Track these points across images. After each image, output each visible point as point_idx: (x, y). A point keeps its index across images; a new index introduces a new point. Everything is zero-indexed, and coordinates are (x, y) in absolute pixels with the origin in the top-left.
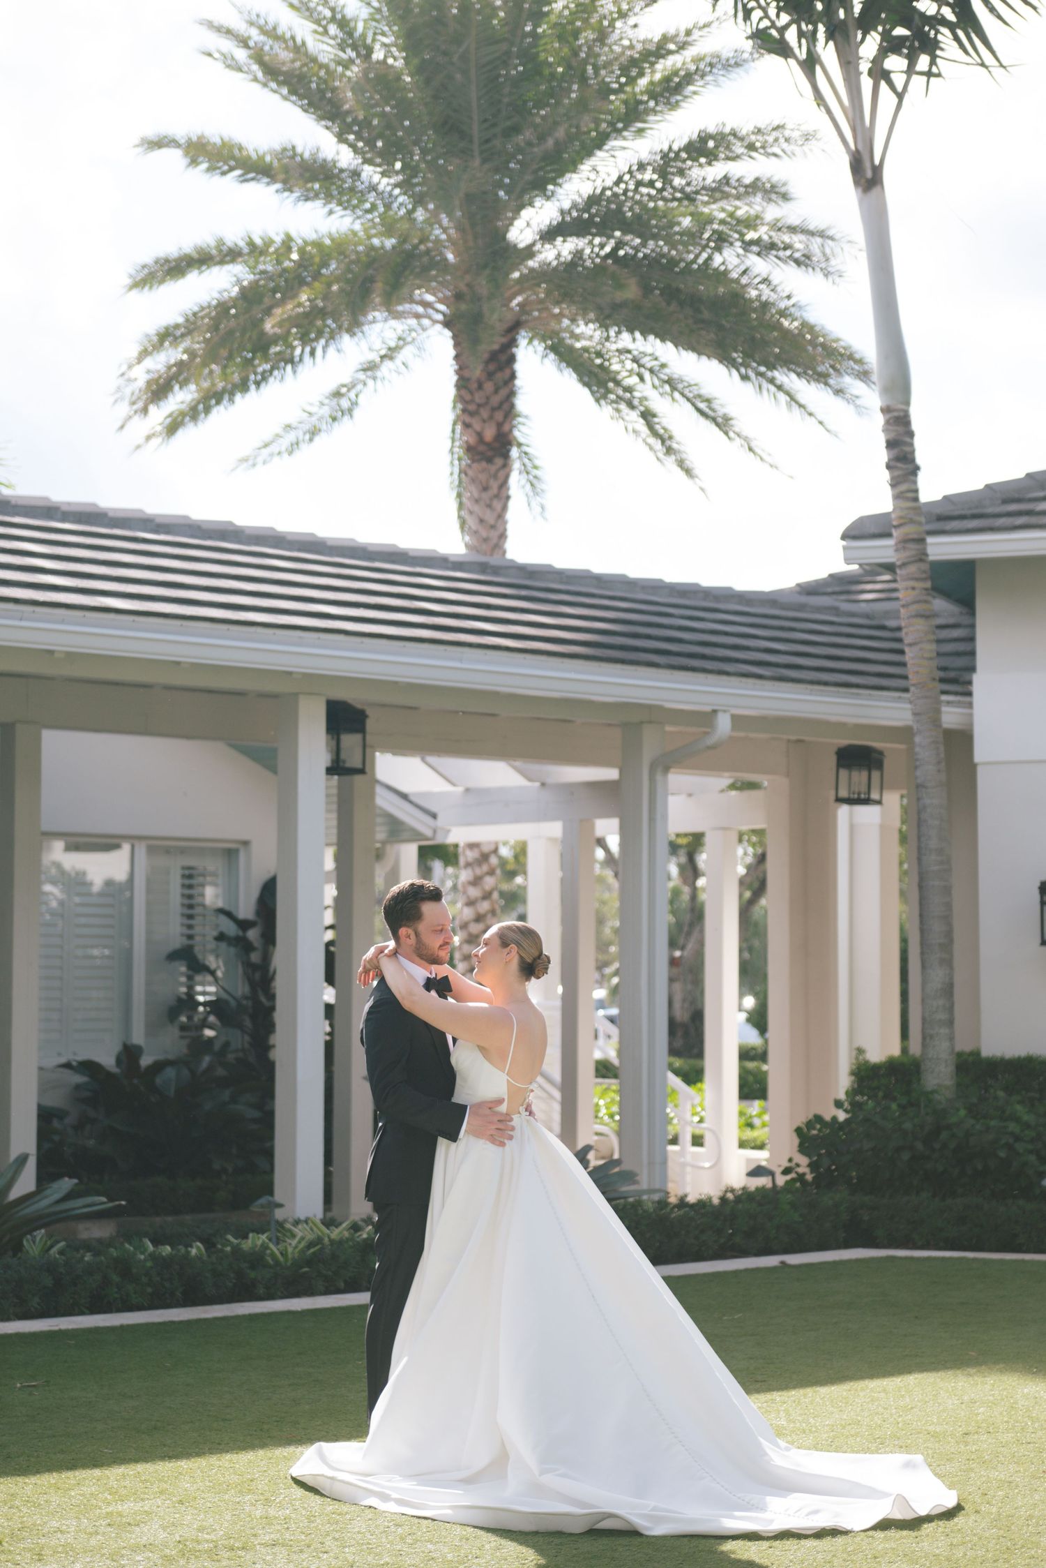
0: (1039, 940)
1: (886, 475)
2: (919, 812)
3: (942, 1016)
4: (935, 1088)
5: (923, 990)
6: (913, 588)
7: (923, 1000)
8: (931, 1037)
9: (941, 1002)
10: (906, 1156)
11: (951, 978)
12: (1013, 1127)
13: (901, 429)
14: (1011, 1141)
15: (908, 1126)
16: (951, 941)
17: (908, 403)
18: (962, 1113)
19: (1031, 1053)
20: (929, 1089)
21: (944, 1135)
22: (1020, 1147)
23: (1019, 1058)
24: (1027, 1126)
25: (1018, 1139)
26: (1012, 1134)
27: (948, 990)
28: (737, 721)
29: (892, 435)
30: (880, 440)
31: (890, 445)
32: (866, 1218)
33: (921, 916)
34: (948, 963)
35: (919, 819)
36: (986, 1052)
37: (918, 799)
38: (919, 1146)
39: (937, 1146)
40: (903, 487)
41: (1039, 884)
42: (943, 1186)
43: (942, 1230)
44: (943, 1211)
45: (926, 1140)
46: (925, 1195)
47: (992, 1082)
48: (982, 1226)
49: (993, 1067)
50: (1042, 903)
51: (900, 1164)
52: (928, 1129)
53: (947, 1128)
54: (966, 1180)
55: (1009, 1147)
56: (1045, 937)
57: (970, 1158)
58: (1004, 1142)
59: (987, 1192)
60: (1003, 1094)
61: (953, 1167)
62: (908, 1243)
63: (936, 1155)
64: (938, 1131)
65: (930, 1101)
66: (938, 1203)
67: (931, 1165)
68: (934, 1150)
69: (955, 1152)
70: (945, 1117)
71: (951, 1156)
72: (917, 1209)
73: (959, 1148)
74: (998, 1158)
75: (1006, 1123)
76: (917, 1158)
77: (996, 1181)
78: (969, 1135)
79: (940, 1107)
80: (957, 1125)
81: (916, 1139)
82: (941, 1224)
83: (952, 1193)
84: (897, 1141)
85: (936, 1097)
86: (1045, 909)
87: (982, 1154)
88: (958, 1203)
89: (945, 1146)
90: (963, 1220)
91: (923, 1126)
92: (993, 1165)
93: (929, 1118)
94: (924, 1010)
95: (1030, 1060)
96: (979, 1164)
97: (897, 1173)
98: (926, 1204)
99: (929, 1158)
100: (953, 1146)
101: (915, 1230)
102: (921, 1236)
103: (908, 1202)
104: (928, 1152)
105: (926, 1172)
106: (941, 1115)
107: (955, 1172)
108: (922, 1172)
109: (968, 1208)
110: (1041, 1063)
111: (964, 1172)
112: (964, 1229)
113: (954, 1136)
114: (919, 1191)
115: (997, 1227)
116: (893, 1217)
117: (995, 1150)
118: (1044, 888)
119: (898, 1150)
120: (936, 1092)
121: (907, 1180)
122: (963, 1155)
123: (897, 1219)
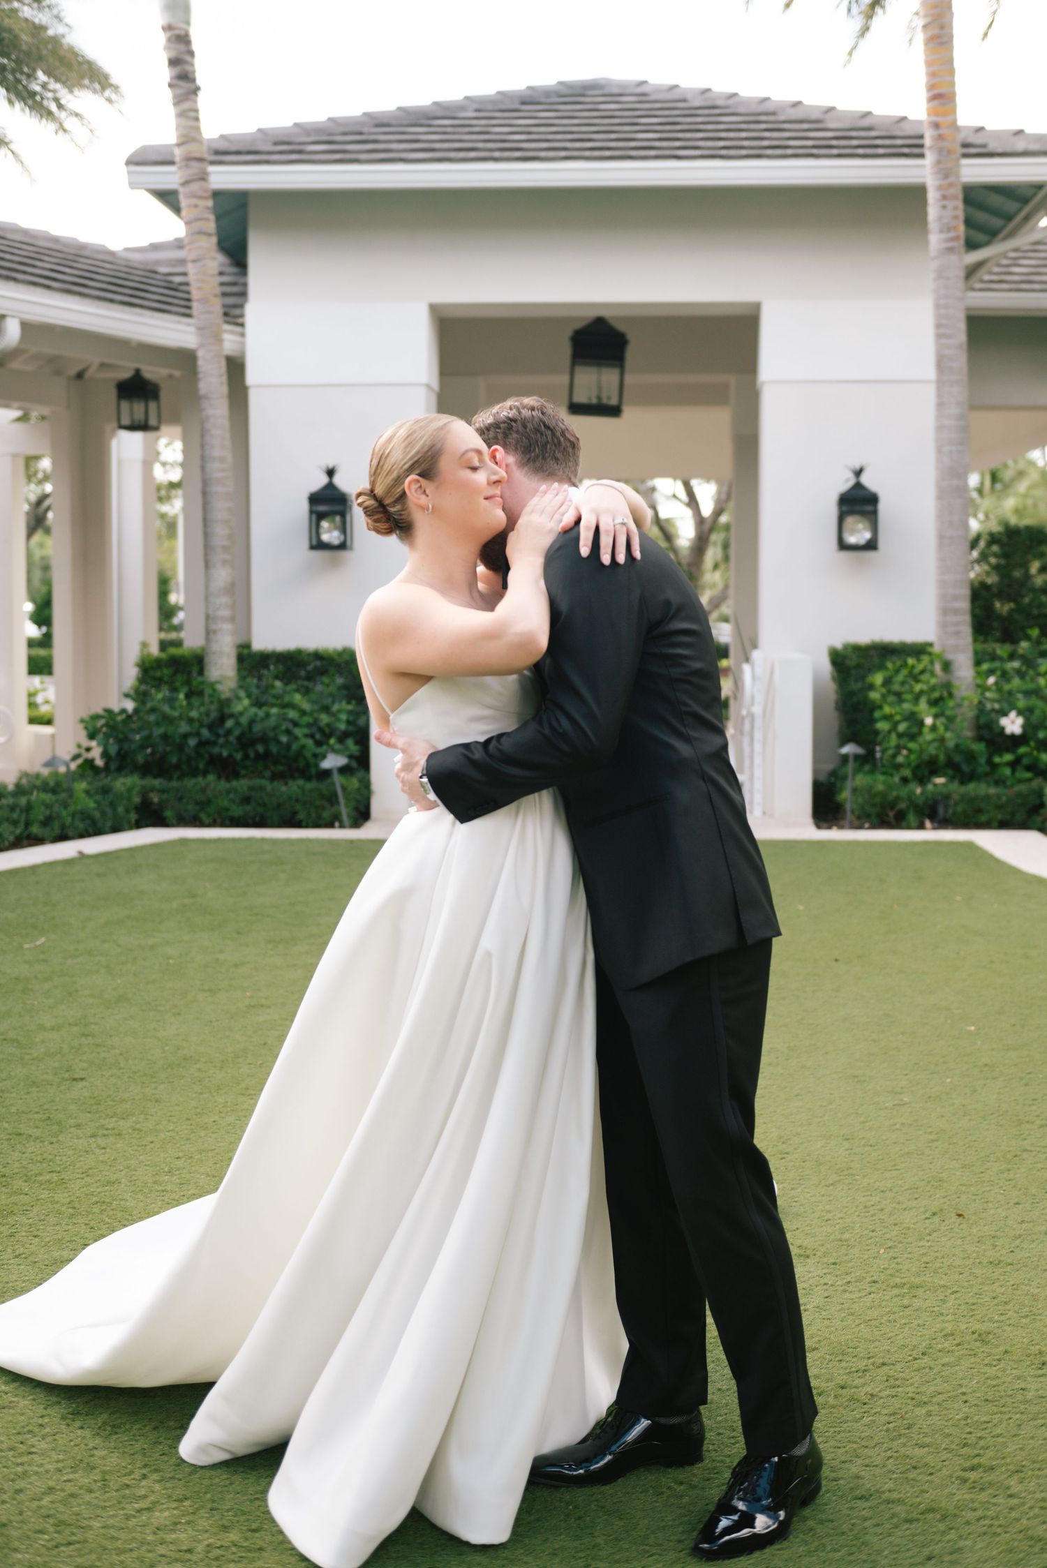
0: (306, 544)
1: (168, 94)
2: (202, 422)
3: (225, 613)
4: (218, 679)
5: (207, 589)
6: (196, 206)
7: (207, 599)
8: (215, 632)
9: (223, 601)
10: (192, 742)
11: (233, 577)
12: (292, 714)
13: (182, 47)
14: (290, 726)
15: (194, 714)
16: (233, 543)
17: (188, 23)
18: (246, 702)
19: (299, 647)
20: (214, 680)
21: (229, 723)
22: (298, 732)
23: (288, 652)
24: (303, 713)
25: (296, 724)
26: (290, 720)
27: (230, 590)
28: (26, 326)
29: (173, 54)
30: (163, 58)
31: (173, 62)
32: (156, 800)
33: (205, 520)
34: (230, 564)
35: (202, 428)
36: (257, 646)
37: (202, 410)
38: (205, 733)
39: (222, 732)
40: (186, 105)
41: (308, 496)
42: (227, 769)
43: (227, 809)
44: (228, 792)
45: (211, 727)
46: (211, 777)
47: (265, 672)
48: (265, 805)
49: (265, 659)
50: (311, 512)
51: (187, 749)
52: (214, 715)
53: (232, 716)
54: (248, 763)
55: (288, 732)
56: (314, 542)
57: (253, 743)
58: (284, 727)
59: (268, 774)
60: (278, 684)
61: (237, 751)
62: (196, 822)
63: (221, 740)
64: (222, 718)
65: (214, 690)
66: (223, 785)
67: (216, 750)
68: (218, 736)
69: (239, 738)
70: (229, 706)
71: (235, 742)
72: (203, 790)
73: (243, 734)
74: (279, 742)
75: (285, 711)
76: (202, 744)
77: (276, 763)
78: (252, 722)
79: (223, 697)
80: (241, 714)
81: (202, 725)
82: (225, 803)
83: (236, 775)
84: (184, 728)
85: (218, 687)
86: (314, 517)
87: (264, 739)
88: (242, 784)
89: (229, 732)
90: (247, 800)
91: (207, 714)
92: (274, 749)
93: (213, 707)
94: (207, 607)
95: (299, 652)
96: (261, 749)
97: (184, 758)
98: (212, 785)
99: (214, 744)
100: (237, 732)
101: (202, 809)
102: (209, 815)
103: (195, 784)
104: (213, 738)
105: (211, 756)
106: (224, 704)
107: (239, 756)
108: (206, 756)
109: (251, 788)
110: (309, 655)
111: (246, 756)
112: (248, 808)
113: (238, 724)
114: (205, 773)
115: (279, 806)
116: (181, 799)
117: (276, 735)
118: (314, 499)
119: (185, 736)
120: (219, 682)
121: (193, 763)
122: (246, 741)
123: (185, 800)
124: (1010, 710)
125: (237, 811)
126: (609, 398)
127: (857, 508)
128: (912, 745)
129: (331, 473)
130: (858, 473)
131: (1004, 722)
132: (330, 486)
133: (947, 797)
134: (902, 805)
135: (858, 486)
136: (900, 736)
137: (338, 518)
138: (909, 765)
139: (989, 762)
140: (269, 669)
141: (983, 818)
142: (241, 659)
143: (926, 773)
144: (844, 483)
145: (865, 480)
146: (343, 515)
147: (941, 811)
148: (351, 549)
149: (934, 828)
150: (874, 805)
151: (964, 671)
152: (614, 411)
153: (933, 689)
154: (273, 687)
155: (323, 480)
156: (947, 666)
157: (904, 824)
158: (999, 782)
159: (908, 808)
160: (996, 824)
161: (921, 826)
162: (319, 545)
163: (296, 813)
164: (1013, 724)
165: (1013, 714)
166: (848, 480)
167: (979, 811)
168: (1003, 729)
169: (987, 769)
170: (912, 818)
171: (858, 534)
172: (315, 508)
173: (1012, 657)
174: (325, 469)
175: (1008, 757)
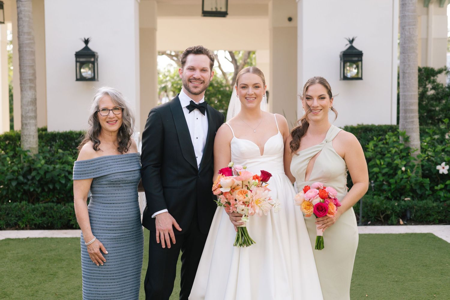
0: (75, 79)
2: (18, 14)
3: (32, 114)
4: (28, 149)
5: (22, 101)
7: (21, 107)
8: (26, 124)
9: (31, 108)
10: (14, 184)
11: (35, 96)
14: (67, 174)
15: (15, 168)
16: (35, 78)
18: (42, 161)
19: (72, 130)
20: (26, 150)
21: (34, 173)
23: (66, 133)
26: (67, 171)
27: (34, 102)
33: (20, 65)
34: (34, 88)
35: (18, 17)
36: (50, 130)
37: (18, 8)
38: (21, 178)
39: (30, 177)
41: (75, 53)
42: (32, 198)
43: (33, 220)
44: (33, 210)
45: (24, 176)
46: (24, 203)
47: (54, 143)
48: (53, 217)
49: (54, 137)
50: (77, 62)
51: (11, 187)
52: (25, 169)
53: (35, 169)
54: (44, 194)
55: (65, 177)
56: (78, 77)
57: (47, 183)
58: (63, 175)
59: (55, 199)
60: (60, 151)
61: (38, 188)
62: (16, 227)
63: (29, 182)
64: (30, 170)
65: (26, 155)
66: (31, 206)
67: (26, 188)
68: (28, 180)
69: (39, 181)
70: (33, 164)
71: (37, 183)
72: (20, 209)
73: (41, 179)
74: (60, 182)
75: (64, 165)
76: (20, 184)
77: (59, 193)
78: (46, 172)
79: (30, 159)
80: (40, 168)
81: (19, 174)
82: (32, 217)
83: (38, 200)
84: (9, 176)
85: (29, 154)
86: (78, 64)
87: (53, 181)
88: (41, 206)
89: (33, 178)
90: (43, 214)
91: (22, 168)
92: (58, 186)
93: (26, 164)
94: (22, 111)
95: (71, 133)
96: (51, 187)
97: (10, 192)
98: (24, 207)
99: (26, 183)
100: (38, 178)
101: (19, 219)
102: (23, 223)
103: (16, 206)
104: (25, 181)
105: (24, 190)
106: (32, 162)
107: (39, 190)
108: (22, 190)
109: (46, 208)
110: (76, 134)
111: (43, 190)
112: (44, 219)
113: (38, 173)
114: (21, 200)
115: (61, 218)
116: (8, 214)
117: (59, 179)
118: (78, 55)
119: (10, 180)
120: (28, 151)
121: (15, 195)
122: (43, 183)
123: (10, 215)
124: (442, 162)
125: (38, 221)
126: (221, 8)
127: (350, 59)
128: (392, 181)
129: (87, 42)
130: (351, 41)
131: (438, 167)
132: (86, 48)
133: (412, 208)
134: (389, 212)
135: (352, 48)
136: (384, 175)
137: (90, 65)
138: (390, 190)
139: (432, 188)
140: (56, 142)
141: (431, 219)
142: (40, 137)
143: (399, 195)
144: (344, 46)
145: (355, 44)
146: (93, 63)
147: (408, 215)
148: (98, 80)
149: (405, 224)
150: (373, 212)
151: (415, 142)
152: (223, 14)
153: (401, 151)
154: (57, 152)
155: (83, 45)
156: (407, 139)
157: (389, 222)
158: (437, 199)
159: (392, 213)
160: (437, 221)
161: (398, 224)
162: (81, 78)
163: (70, 220)
164: (443, 169)
165: (443, 164)
166: (347, 45)
167: (429, 215)
168: (438, 171)
169: (431, 192)
170: (393, 218)
171: (352, 71)
172: (78, 60)
173: (435, 133)
174: (84, 40)
175: (440, 186)
